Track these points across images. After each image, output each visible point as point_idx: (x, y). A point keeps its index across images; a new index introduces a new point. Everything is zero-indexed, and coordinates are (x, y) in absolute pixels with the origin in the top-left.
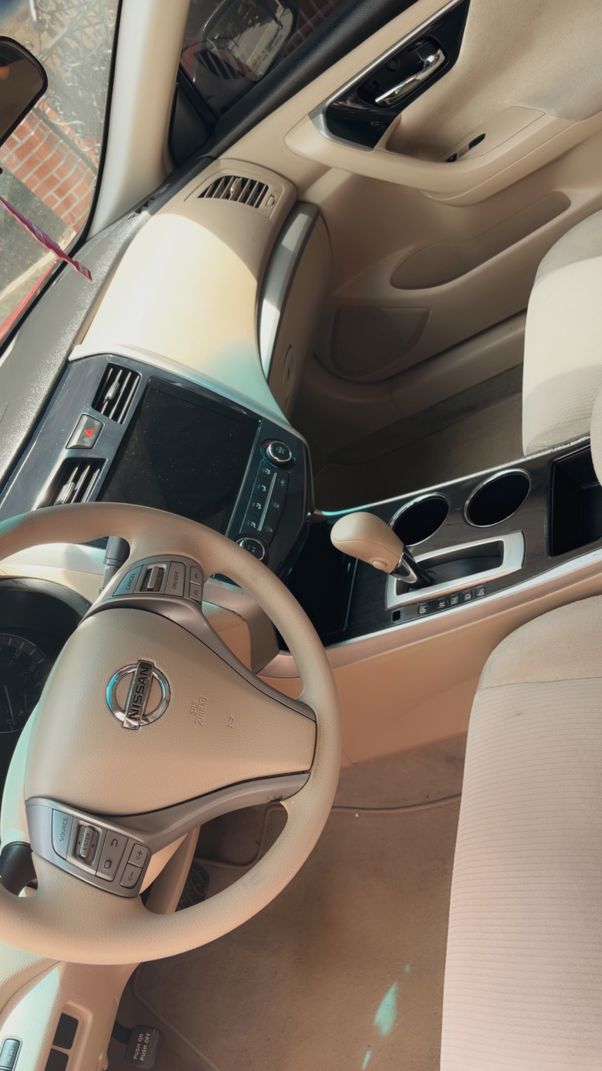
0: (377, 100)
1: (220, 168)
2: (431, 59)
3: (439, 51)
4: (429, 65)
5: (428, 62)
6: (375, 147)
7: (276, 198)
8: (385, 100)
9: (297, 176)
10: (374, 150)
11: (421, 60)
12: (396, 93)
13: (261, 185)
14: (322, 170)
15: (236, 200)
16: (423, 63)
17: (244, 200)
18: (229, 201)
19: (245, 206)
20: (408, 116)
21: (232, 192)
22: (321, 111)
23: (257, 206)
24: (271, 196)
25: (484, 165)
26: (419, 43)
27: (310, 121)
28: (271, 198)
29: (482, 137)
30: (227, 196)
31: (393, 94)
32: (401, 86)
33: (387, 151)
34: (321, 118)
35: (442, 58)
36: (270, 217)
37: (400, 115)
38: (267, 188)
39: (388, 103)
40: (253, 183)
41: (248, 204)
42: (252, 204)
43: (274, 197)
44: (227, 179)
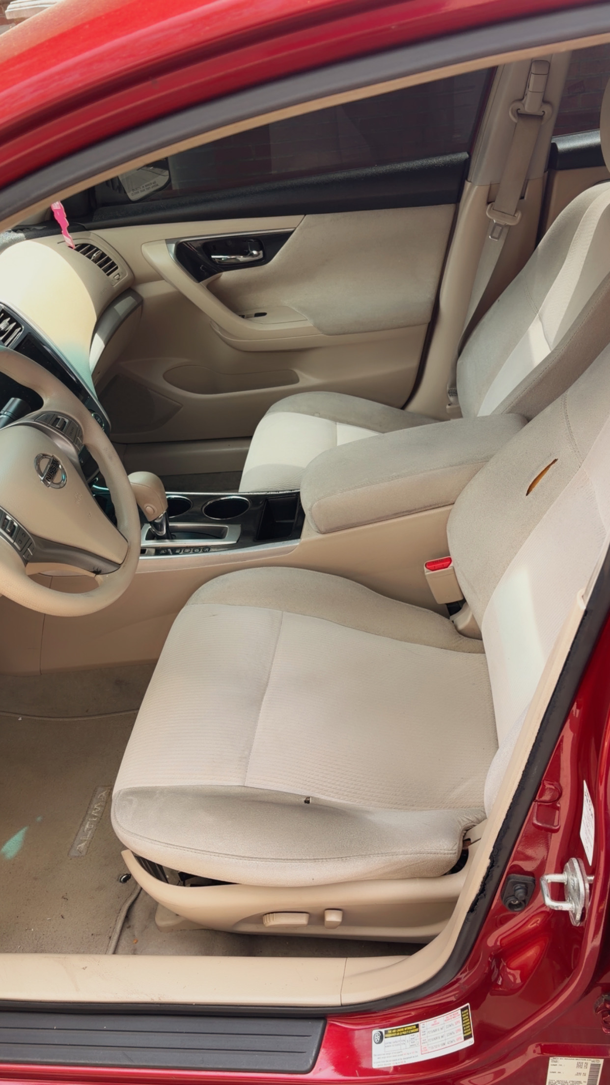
0: (213, 257)
1: (90, 238)
2: (255, 252)
3: (261, 252)
4: (252, 255)
5: (253, 253)
6: (201, 283)
7: (121, 277)
8: (216, 260)
9: (138, 272)
10: (199, 284)
11: (248, 249)
12: (223, 259)
13: (113, 264)
14: (157, 277)
15: (96, 262)
16: (249, 252)
17: (100, 266)
18: (90, 261)
19: (100, 270)
20: (226, 276)
21: (94, 257)
22: (176, 242)
23: (108, 275)
24: (118, 274)
25: (261, 329)
26: (252, 240)
27: (165, 245)
28: (118, 275)
29: (264, 314)
30: (89, 257)
31: (220, 259)
32: (228, 257)
33: (205, 287)
34: (173, 246)
35: (261, 256)
36: (114, 286)
37: (220, 274)
38: (117, 268)
39: (217, 262)
40: (108, 259)
41: (103, 270)
42: (105, 271)
43: (120, 276)
44: (92, 247)
